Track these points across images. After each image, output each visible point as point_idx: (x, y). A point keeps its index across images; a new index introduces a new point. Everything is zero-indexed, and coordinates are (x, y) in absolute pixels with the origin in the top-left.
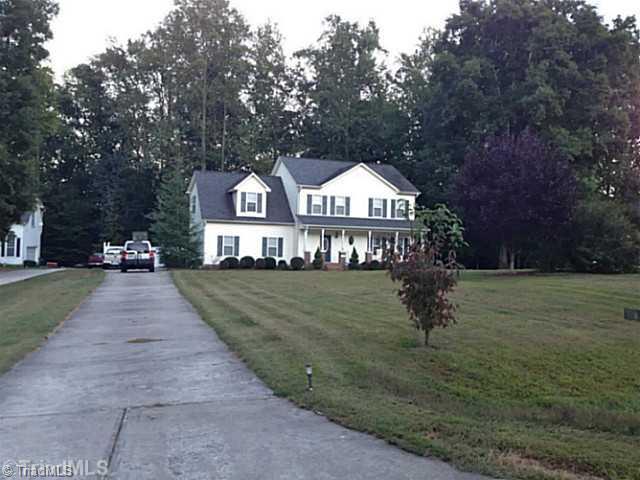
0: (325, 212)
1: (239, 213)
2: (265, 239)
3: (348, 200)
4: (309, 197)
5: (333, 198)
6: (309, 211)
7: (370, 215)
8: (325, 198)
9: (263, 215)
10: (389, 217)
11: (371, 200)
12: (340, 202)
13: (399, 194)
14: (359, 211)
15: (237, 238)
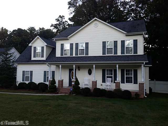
0: (72, 54)
1: (33, 59)
2: (45, 72)
3: (87, 44)
4: (62, 45)
5: (77, 44)
6: (62, 54)
7: (104, 53)
8: (72, 45)
9: (44, 58)
10: (119, 53)
11: (104, 43)
12: (82, 47)
15: (31, 72)
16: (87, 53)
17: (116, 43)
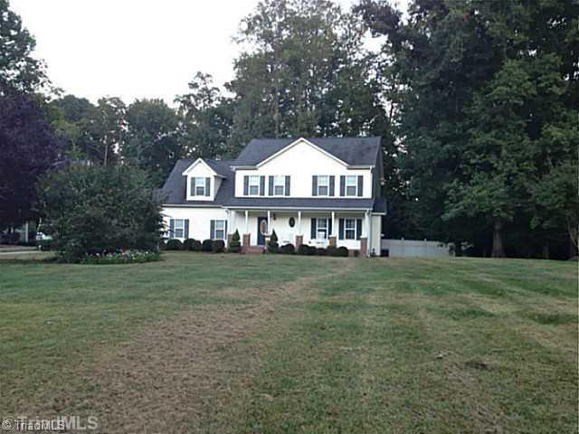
0: (263, 193)
1: (189, 198)
2: (212, 222)
3: (288, 178)
4: (246, 178)
5: (271, 178)
6: (246, 193)
7: (314, 194)
8: (263, 178)
9: (211, 198)
10: (337, 195)
11: (315, 178)
12: (279, 182)
13: (349, 169)
14: (302, 190)
15: (187, 221)
16: (288, 193)
17: (332, 178)
